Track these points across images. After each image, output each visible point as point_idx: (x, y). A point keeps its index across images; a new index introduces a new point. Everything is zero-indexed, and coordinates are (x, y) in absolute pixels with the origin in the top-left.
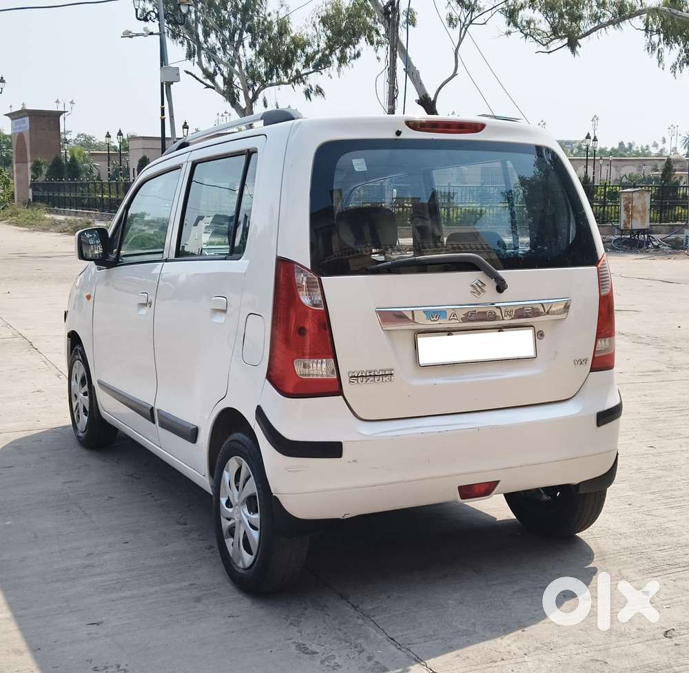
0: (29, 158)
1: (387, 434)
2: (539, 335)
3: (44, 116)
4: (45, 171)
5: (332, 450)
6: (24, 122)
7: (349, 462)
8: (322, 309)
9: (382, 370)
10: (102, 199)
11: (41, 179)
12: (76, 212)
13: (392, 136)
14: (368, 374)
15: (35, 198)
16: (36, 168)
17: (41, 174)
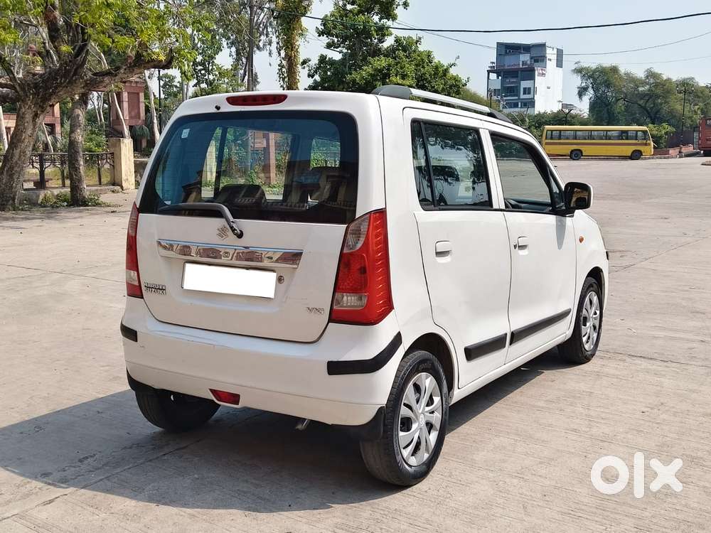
1: (160, 333)
2: (280, 279)
7: (141, 346)
9: (159, 286)
13: (214, 110)
14: (152, 287)
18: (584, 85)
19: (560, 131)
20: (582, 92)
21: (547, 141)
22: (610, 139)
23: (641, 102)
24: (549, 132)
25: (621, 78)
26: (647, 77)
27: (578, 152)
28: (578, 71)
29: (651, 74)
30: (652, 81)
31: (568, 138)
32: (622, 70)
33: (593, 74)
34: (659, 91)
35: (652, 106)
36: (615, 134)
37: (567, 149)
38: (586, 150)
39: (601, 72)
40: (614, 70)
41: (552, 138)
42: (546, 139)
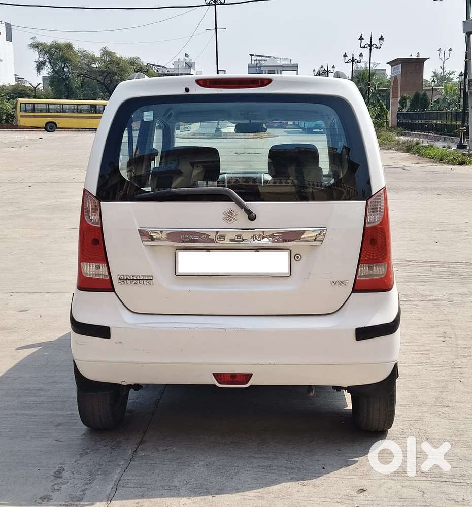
0: (399, 95)
1: (147, 325)
2: (296, 257)
3: (412, 63)
4: (408, 104)
5: (103, 332)
6: (398, 68)
7: (116, 343)
8: (99, 226)
9: (143, 276)
10: (437, 124)
11: (405, 110)
12: (420, 135)
14: (132, 278)
15: (399, 124)
16: (403, 102)
17: (406, 107)
18: (41, 59)
19: (34, 104)
20: (40, 66)
21: (22, 113)
22: (80, 112)
23: (100, 78)
24: (23, 105)
25: (75, 55)
26: (103, 55)
27: (53, 125)
28: (36, 46)
29: (106, 53)
30: (107, 59)
31: (41, 111)
32: (76, 47)
33: (49, 50)
34: (115, 69)
35: (109, 82)
36: (85, 108)
37: (42, 122)
38: (60, 122)
39: (58, 48)
40: (69, 46)
41: (26, 111)
42: (21, 111)
